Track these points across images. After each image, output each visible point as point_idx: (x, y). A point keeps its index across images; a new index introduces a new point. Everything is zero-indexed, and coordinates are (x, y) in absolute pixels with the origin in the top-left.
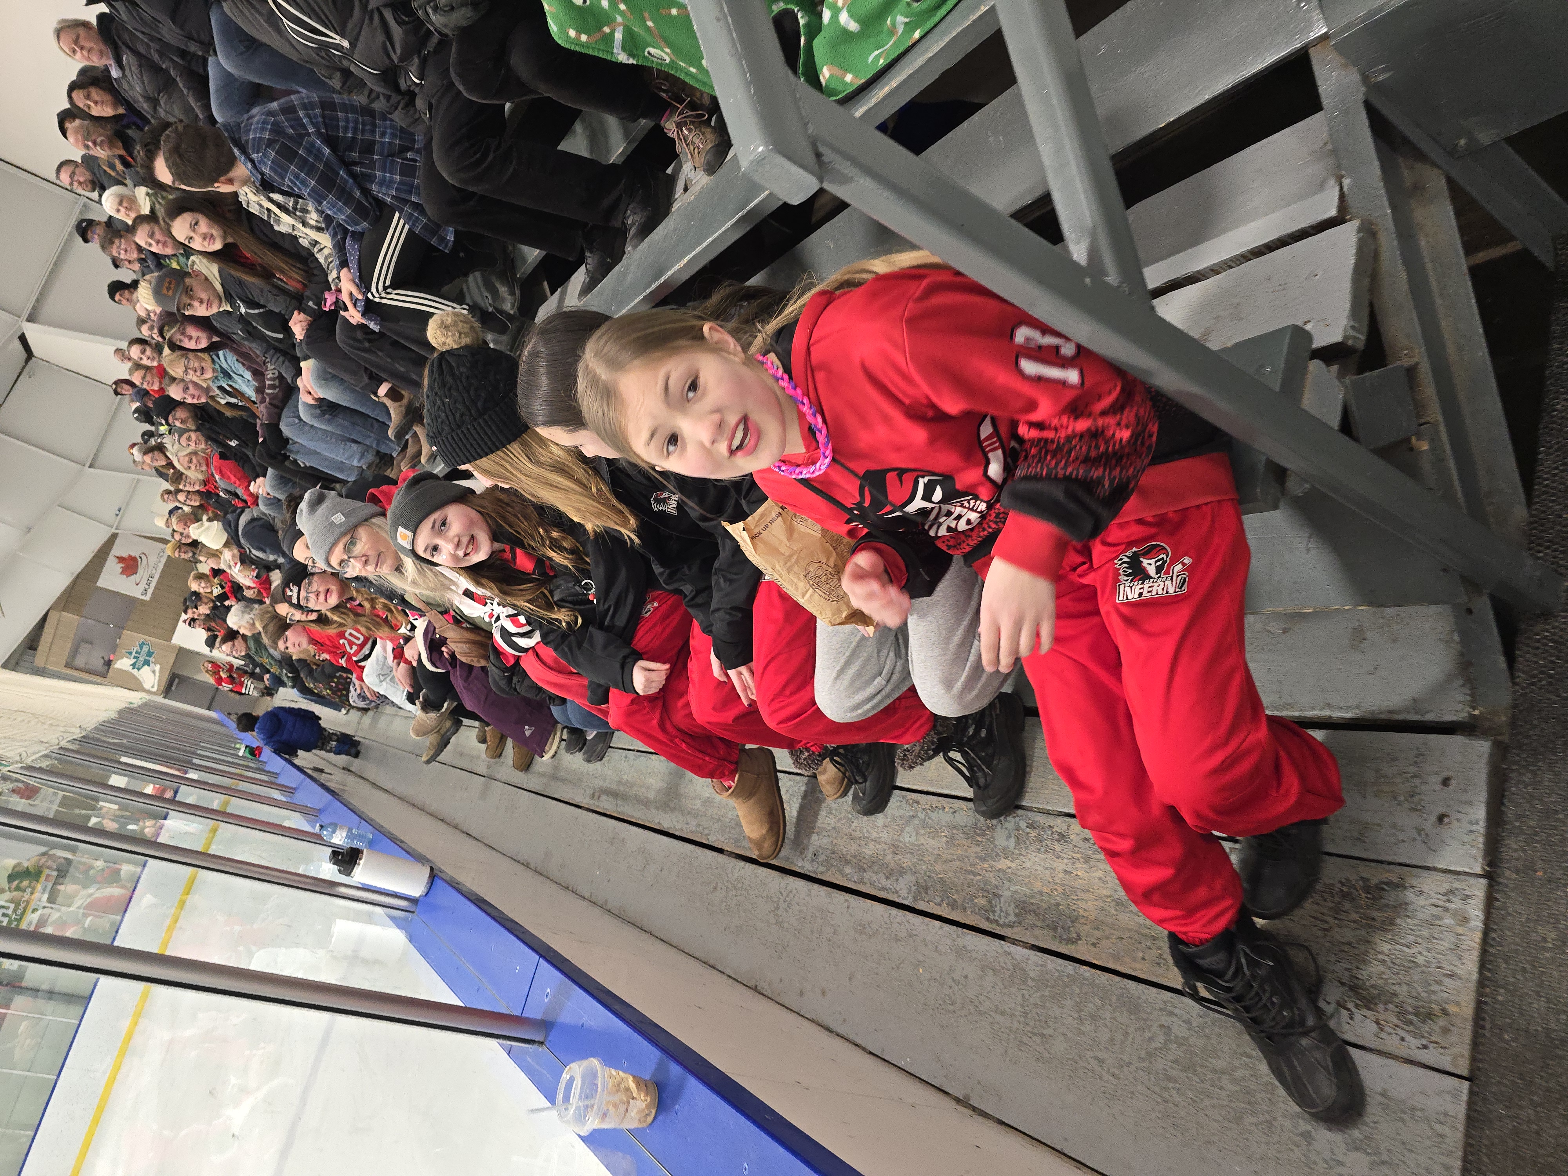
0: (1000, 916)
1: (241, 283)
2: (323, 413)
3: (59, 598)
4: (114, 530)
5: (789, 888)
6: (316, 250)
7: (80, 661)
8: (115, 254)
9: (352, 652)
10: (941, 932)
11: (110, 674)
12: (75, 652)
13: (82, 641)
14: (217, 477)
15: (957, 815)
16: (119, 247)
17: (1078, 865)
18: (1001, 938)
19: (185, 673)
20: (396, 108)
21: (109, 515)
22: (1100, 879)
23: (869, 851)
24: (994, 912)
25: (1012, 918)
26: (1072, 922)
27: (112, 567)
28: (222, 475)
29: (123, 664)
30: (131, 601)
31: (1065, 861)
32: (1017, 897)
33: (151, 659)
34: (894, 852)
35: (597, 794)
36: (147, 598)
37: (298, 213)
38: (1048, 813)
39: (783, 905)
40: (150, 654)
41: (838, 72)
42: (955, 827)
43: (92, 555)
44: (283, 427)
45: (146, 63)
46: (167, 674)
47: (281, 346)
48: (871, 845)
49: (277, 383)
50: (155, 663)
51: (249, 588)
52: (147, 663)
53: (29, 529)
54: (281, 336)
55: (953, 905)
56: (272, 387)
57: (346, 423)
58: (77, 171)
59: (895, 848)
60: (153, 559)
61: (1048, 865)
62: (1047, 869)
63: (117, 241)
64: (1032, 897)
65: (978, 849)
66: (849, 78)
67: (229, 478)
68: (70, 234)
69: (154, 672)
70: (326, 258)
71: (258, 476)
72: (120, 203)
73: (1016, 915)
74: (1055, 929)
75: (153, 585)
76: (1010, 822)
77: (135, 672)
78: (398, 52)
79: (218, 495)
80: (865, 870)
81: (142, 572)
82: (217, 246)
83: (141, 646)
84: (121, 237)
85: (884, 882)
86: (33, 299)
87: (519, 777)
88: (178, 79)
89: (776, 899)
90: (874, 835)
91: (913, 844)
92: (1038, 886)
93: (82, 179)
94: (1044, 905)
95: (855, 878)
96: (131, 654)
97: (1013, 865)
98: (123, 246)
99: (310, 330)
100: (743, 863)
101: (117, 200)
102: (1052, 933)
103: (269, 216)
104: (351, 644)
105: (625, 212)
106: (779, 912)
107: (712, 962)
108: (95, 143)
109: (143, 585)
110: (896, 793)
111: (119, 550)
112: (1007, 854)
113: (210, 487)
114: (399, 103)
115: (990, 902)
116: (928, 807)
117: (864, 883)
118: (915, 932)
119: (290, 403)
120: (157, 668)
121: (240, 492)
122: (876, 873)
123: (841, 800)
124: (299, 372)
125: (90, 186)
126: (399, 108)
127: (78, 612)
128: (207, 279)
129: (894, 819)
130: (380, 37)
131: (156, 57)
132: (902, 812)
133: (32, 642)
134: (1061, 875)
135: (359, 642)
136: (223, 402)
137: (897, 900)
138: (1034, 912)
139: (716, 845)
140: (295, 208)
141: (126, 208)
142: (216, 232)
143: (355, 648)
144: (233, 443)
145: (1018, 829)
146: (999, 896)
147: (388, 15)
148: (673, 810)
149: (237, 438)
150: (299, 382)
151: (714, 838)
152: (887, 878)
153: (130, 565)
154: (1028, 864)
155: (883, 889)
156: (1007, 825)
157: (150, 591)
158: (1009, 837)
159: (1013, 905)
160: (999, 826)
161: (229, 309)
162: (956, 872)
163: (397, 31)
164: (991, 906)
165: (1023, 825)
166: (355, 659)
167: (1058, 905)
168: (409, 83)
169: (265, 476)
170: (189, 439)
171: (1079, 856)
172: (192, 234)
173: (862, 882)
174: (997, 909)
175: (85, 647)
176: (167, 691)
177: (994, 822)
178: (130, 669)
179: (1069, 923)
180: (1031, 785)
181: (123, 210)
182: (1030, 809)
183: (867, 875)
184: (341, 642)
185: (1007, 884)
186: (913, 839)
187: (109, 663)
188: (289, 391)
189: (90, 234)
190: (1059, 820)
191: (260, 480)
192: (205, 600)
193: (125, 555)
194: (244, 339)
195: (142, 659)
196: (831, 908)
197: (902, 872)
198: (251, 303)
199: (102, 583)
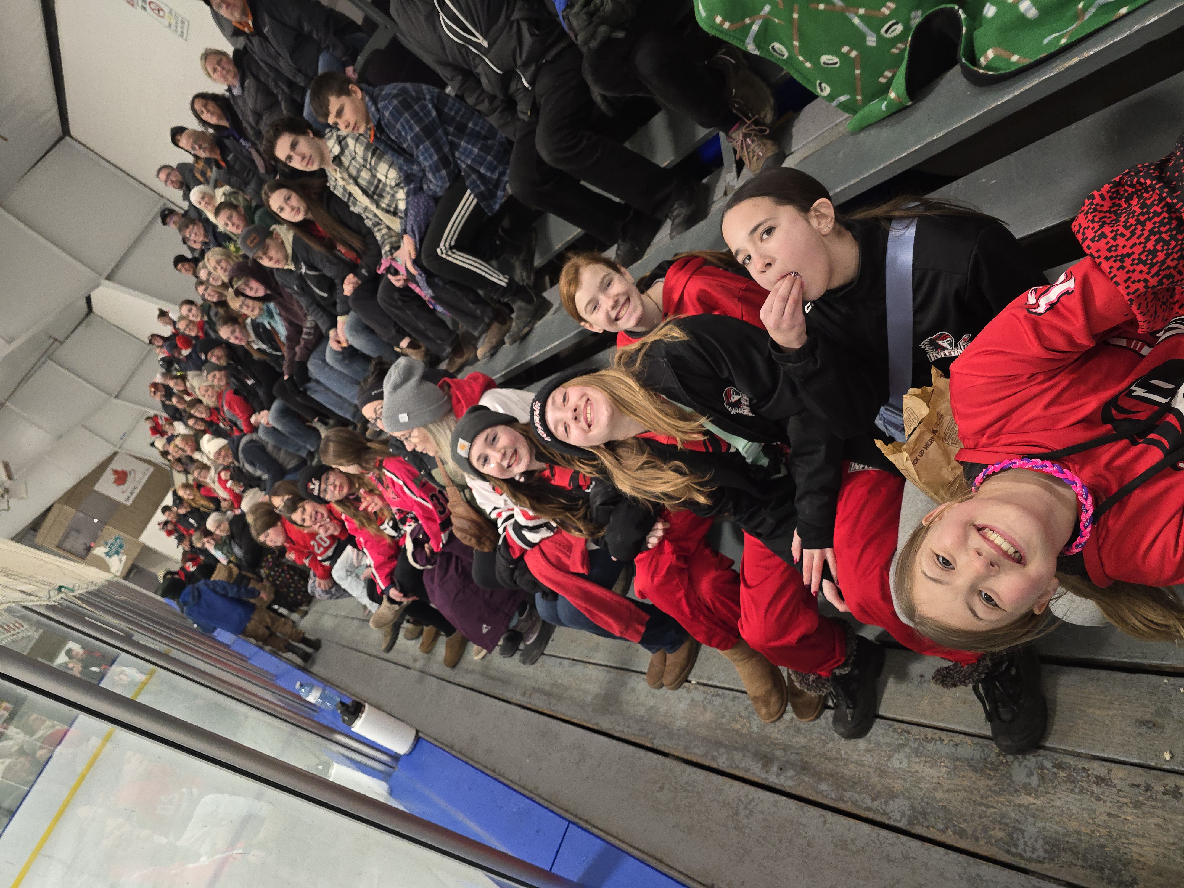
0: (1025, 851)
1: (308, 249)
2: (344, 359)
3: (65, 495)
4: (117, 449)
5: (750, 797)
6: (376, 229)
7: (68, 545)
8: (187, 235)
9: (319, 552)
10: (946, 857)
11: (88, 558)
12: (66, 536)
13: (73, 529)
14: (226, 408)
15: (960, 748)
16: (191, 231)
17: (1125, 809)
18: (1025, 871)
19: (142, 565)
20: (494, 111)
21: (115, 437)
22: (1157, 825)
23: (848, 771)
24: (1016, 846)
25: (1041, 853)
26: (1125, 865)
27: (108, 476)
28: (230, 407)
29: (100, 551)
30: (115, 505)
31: (1108, 804)
32: (1047, 834)
33: (122, 551)
34: (881, 776)
35: (528, 693)
36: (128, 503)
37: (375, 197)
38: (1078, 755)
39: (742, 812)
40: (121, 546)
41: (1003, 53)
42: (958, 759)
43: (96, 465)
44: (310, 366)
45: (263, 89)
46: (130, 564)
47: (323, 303)
48: (852, 767)
49: (312, 331)
50: (123, 554)
51: (225, 500)
52: (117, 553)
53: (60, 437)
54: (325, 295)
55: (962, 834)
56: (308, 334)
57: (359, 369)
58: (173, 173)
59: (882, 773)
60: (139, 475)
61: (1084, 806)
62: (1084, 810)
63: (191, 226)
64: (1066, 835)
65: (991, 783)
66: (1015, 58)
67: (234, 411)
68: (154, 218)
69: (121, 561)
70: (383, 236)
71: (263, 409)
72: (203, 198)
73: (1046, 851)
74: (1101, 870)
75: (134, 495)
76: (1031, 761)
77: (107, 559)
78: (524, 55)
79: (218, 425)
80: (844, 790)
81: (129, 484)
82: (299, 218)
83: (116, 539)
84: (194, 224)
85: (869, 802)
86: (113, 264)
87: (447, 672)
88: (283, 103)
89: (734, 806)
90: (855, 757)
91: (904, 770)
92: (1074, 825)
93: (174, 179)
94: (1084, 846)
95: (833, 796)
96: (106, 544)
97: (1038, 802)
98: (195, 231)
99: (357, 290)
100: (694, 769)
101: (201, 196)
102: (1097, 874)
103: (349, 199)
104: (319, 546)
105: (672, 206)
106: (740, 818)
107: (659, 856)
108: (200, 147)
109: (128, 493)
110: (877, 720)
111: (116, 465)
112: (1028, 790)
113: (214, 418)
114: (498, 107)
115: (1010, 835)
116: (922, 736)
117: (845, 802)
118: (911, 855)
119: (319, 349)
120: (124, 558)
121: (240, 423)
122: (860, 793)
123: (812, 723)
124: (334, 325)
125: (178, 185)
126: (497, 112)
127: (76, 507)
128: (282, 243)
129: (878, 745)
130: (514, 43)
131: (271, 84)
132: (888, 740)
133: (35, 526)
134: (1105, 818)
135: (326, 545)
136: (255, 347)
137: (887, 821)
138: (1071, 850)
139: (662, 749)
140: (374, 193)
141: (206, 203)
142: (302, 207)
143: (322, 549)
144: (250, 382)
145: (1042, 768)
146: (1022, 831)
147: (524, 26)
148: (612, 714)
149: (254, 378)
150: (332, 333)
151: (660, 743)
152: (873, 800)
153: (121, 477)
154: (1058, 803)
155: (869, 809)
156: (1026, 763)
157: (132, 499)
158: (1030, 774)
159: (1041, 842)
160: (1016, 764)
161: (293, 268)
162: (962, 801)
163: (528, 40)
164: (1012, 839)
165: (1048, 764)
166: (319, 558)
167: (1103, 846)
168: (519, 86)
169: (269, 409)
170: (214, 376)
171: (1127, 800)
172: (284, 206)
173: (841, 799)
174: (1021, 843)
175: (74, 534)
176: (126, 577)
177: (1010, 758)
178: (103, 555)
179: (1120, 867)
180: (1055, 727)
181: (203, 203)
182: (1055, 750)
183: (848, 795)
184: (312, 543)
185: (1031, 820)
186: (905, 765)
187: (89, 549)
188: (321, 338)
189: (168, 220)
190: (1096, 764)
191: (264, 413)
192: (185, 505)
193: (119, 468)
194: (297, 293)
195: (114, 549)
196: (803, 821)
197: (892, 795)
198: (311, 266)
199: (98, 487)
